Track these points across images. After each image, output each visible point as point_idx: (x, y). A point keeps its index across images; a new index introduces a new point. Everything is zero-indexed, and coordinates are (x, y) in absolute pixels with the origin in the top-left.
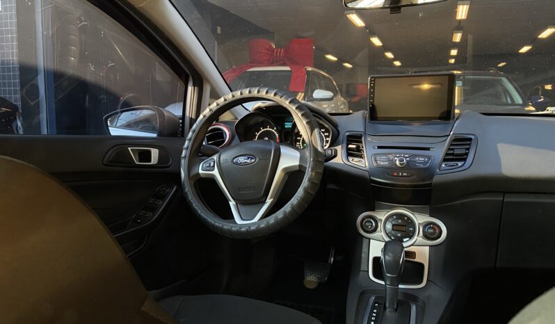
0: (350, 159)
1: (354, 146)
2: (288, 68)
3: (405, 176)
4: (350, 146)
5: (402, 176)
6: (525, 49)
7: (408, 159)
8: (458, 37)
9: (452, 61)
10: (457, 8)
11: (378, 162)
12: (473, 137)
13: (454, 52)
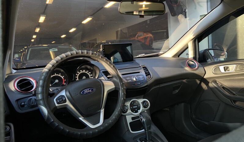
6: (63, 36)
8: (38, 30)
9: (33, 40)
10: (40, 17)
12: (145, 66)
13: (34, 37)
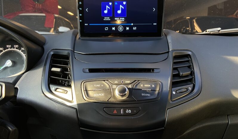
0: (53, 88)
1: (58, 70)
2: (44, 15)
3: (129, 115)
4: (54, 69)
5: (126, 115)
7: (130, 86)
11: (90, 93)
12: (190, 53)
